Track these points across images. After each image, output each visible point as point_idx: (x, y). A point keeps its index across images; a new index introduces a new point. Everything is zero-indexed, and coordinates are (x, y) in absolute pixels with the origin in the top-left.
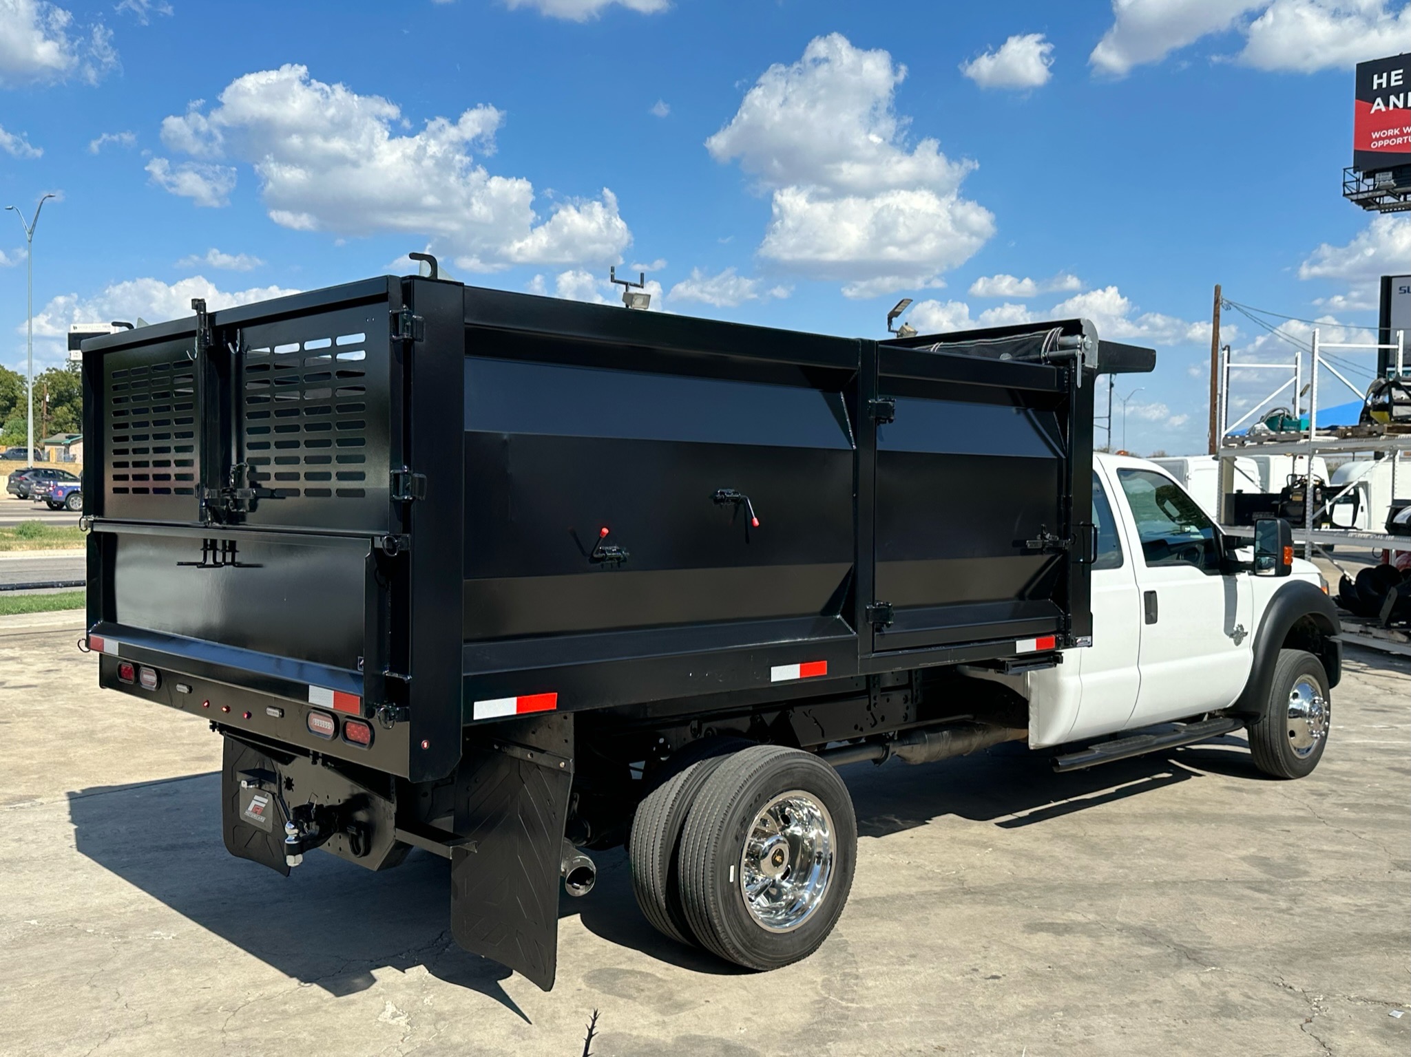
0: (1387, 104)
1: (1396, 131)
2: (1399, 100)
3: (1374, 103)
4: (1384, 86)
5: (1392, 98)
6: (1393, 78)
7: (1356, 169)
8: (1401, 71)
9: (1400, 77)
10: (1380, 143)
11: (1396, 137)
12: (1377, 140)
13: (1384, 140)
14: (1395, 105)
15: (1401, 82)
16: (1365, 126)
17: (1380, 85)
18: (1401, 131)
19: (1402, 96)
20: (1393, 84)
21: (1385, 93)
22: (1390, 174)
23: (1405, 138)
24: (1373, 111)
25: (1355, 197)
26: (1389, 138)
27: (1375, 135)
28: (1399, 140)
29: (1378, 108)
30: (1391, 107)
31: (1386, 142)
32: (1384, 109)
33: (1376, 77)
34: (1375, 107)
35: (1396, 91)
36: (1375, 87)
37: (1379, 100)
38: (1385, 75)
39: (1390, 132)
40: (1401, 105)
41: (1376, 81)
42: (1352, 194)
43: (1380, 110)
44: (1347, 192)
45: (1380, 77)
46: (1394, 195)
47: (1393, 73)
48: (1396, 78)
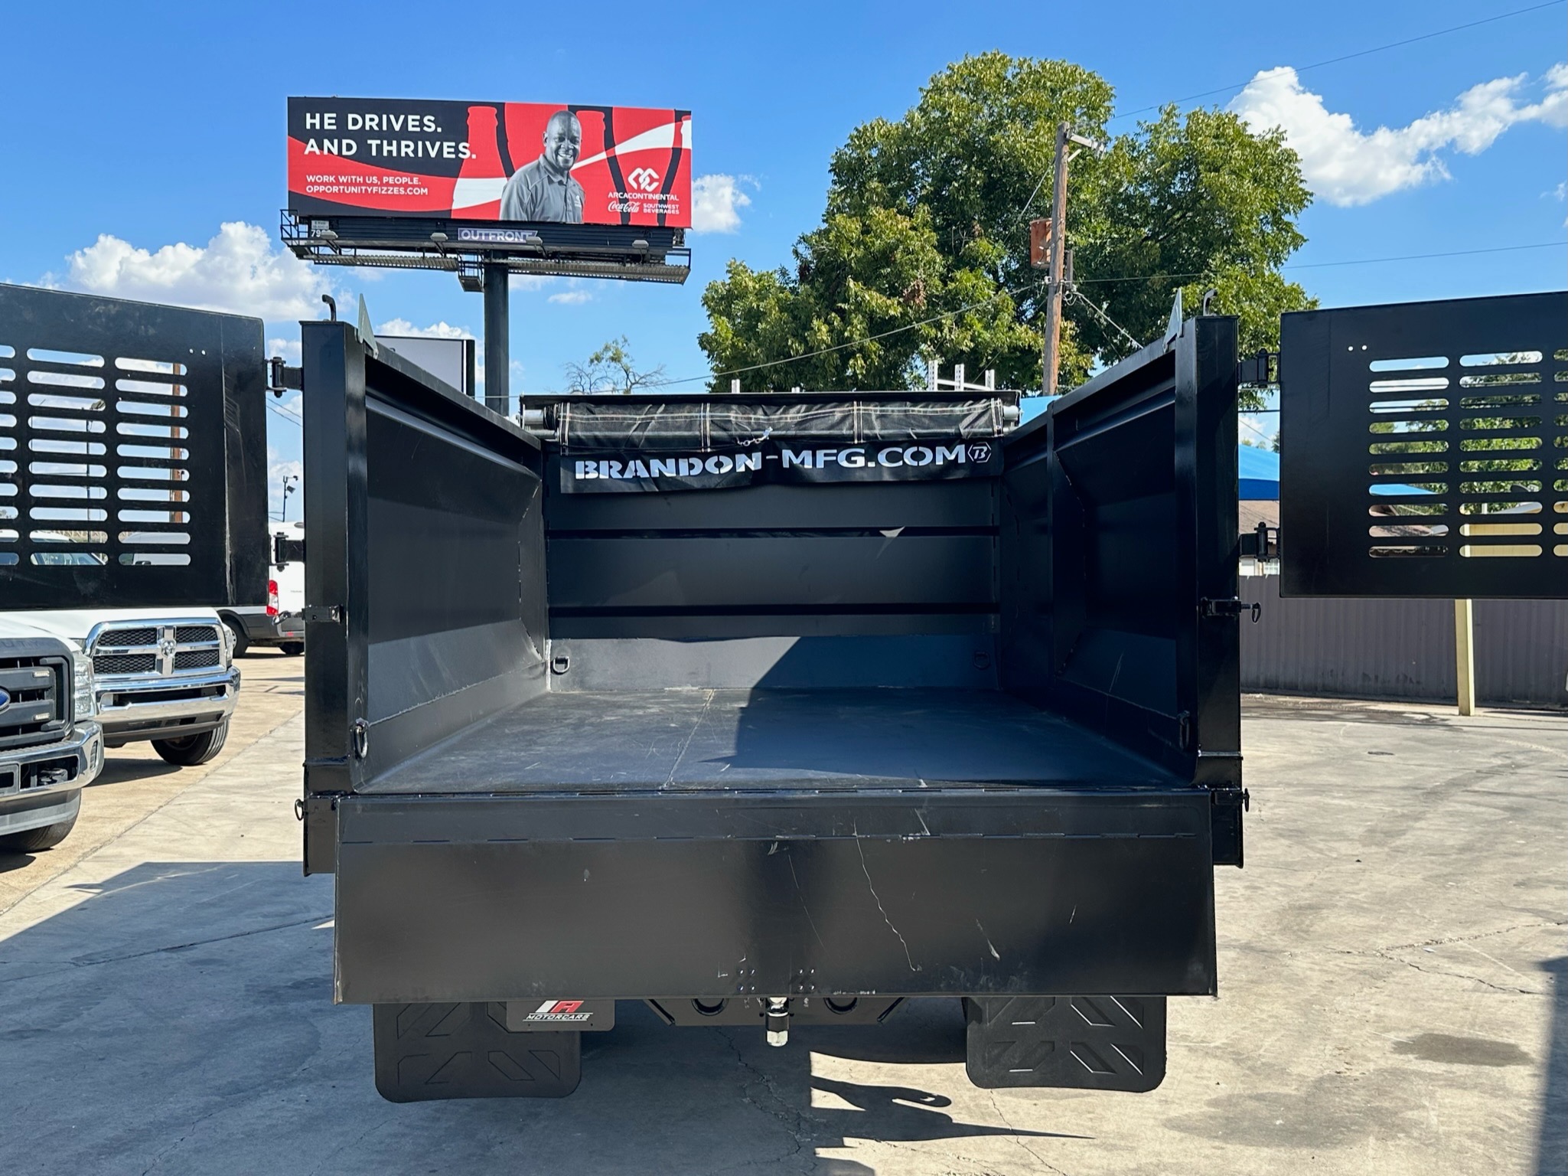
0: (321, 148)
1: (332, 179)
2: (333, 144)
3: (307, 143)
4: (318, 127)
5: (326, 143)
6: (327, 121)
7: (291, 211)
8: (334, 115)
9: (333, 121)
10: (316, 188)
11: (332, 184)
12: (315, 183)
13: (319, 186)
14: (329, 151)
15: (334, 127)
16: (299, 167)
17: (313, 125)
18: (337, 179)
19: (336, 141)
20: (326, 127)
21: (320, 135)
22: (327, 224)
23: (341, 188)
24: (306, 152)
25: (290, 243)
26: (325, 184)
27: (310, 179)
28: (335, 189)
29: (312, 150)
30: (326, 152)
31: (322, 188)
32: (318, 152)
33: (308, 115)
34: (309, 149)
35: (330, 136)
36: (308, 127)
37: (312, 141)
38: (318, 115)
39: (326, 178)
40: (335, 151)
41: (309, 121)
42: (291, 238)
43: (314, 152)
44: (286, 236)
45: (313, 117)
46: (332, 247)
47: (326, 116)
48: (329, 121)
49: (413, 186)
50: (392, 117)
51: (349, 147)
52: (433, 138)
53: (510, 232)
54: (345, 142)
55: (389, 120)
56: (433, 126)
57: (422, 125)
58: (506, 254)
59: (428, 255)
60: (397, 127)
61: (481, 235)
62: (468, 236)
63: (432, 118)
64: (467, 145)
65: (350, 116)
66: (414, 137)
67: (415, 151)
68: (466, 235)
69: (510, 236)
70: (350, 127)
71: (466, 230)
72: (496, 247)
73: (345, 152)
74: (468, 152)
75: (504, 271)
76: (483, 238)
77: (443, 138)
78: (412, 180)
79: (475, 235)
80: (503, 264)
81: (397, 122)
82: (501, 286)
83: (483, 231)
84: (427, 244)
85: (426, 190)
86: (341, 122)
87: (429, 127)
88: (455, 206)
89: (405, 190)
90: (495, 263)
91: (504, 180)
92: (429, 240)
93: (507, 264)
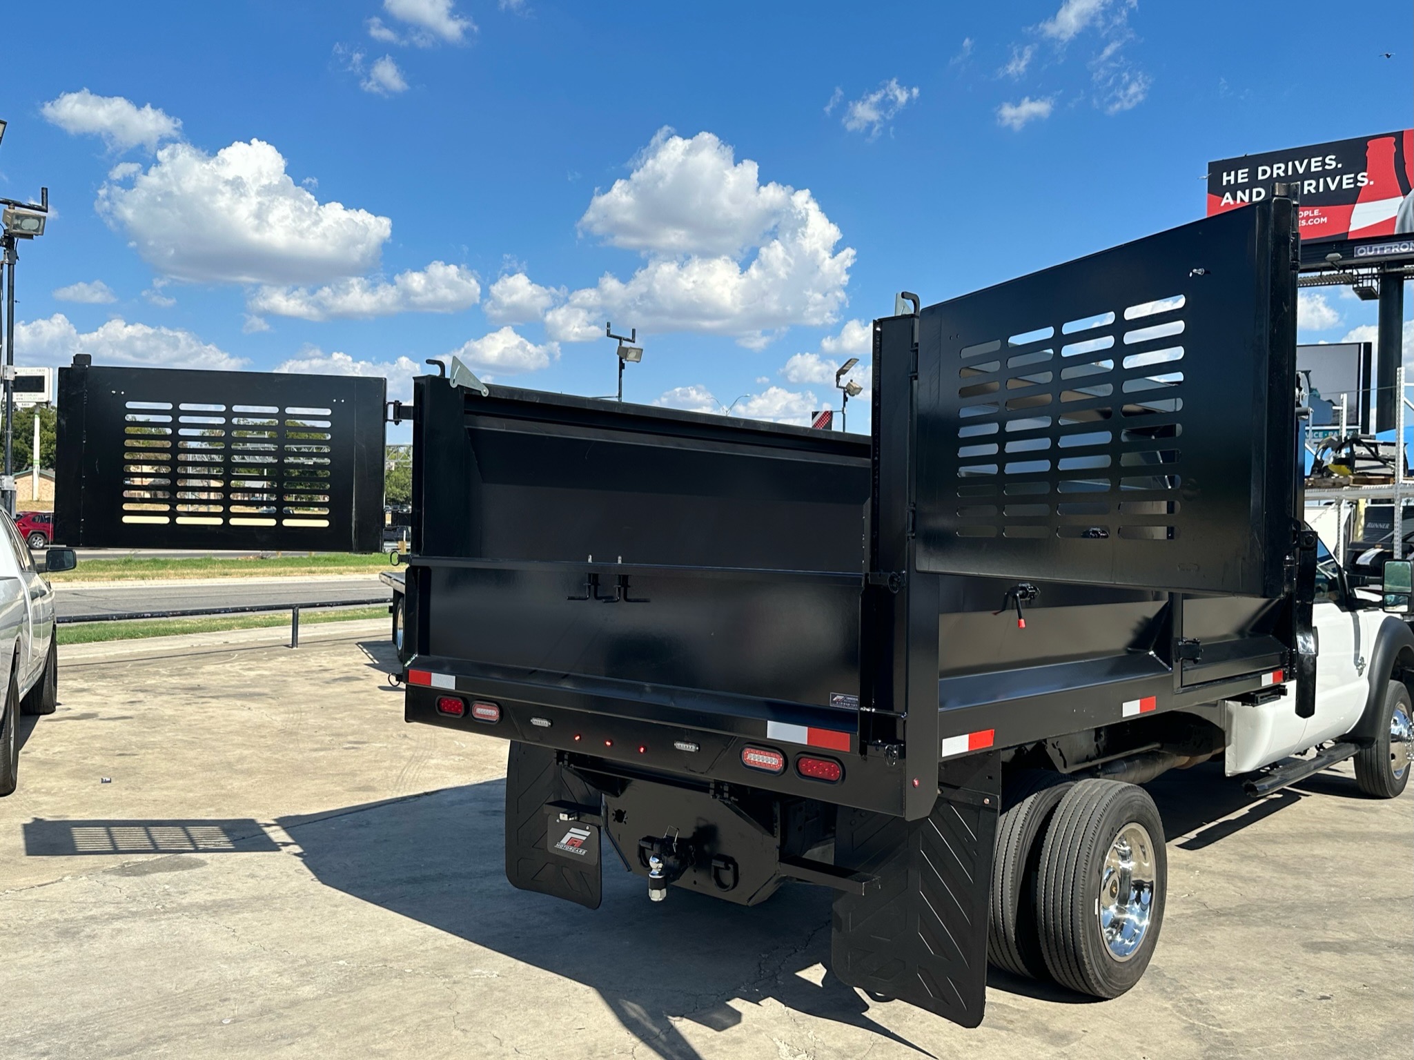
0: (1235, 198)
2: (1245, 195)
3: (1223, 197)
4: (1232, 182)
5: (1239, 194)
6: (1240, 176)
8: (1247, 170)
9: (1246, 175)
14: (1242, 200)
15: (1246, 180)
17: (1229, 181)
19: (1247, 191)
20: (1240, 181)
21: (1234, 189)
24: (1222, 204)
29: (1227, 201)
30: (1238, 201)
32: (1232, 202)
33: (1225, 174)
34: (1225, 201)
35: (1243, 187)
36: (1224, 183)
37: (1228, 194)
38: (1233, 173)
40: (1246, 199)
41: (1225, 178)
43: (1229, 203)
45: (1229, 175)
47: (1240, 172)
48: (1242, 176)
49: (1314, 217)
50: (1297, 163)
51: (1259, 194)
52: (1333, 174)
53: (1405, 243)
54: (1255, 190)
55: (1294, 165)
56: (1334, 164)
57: (1324, 164)
58: (1401, 263)
59: (1325, 273)
60: (1301, 171)
61: (1376, 250)
62: (1363, 252)
63: (1333, 157)
64: (1365, 174)
65: (1260, 169)
66: (1315, 176)
67: (1317, 188)
68: (1362, 252)
69: (1405, 247)
70: (1260, 177)
71: (1362, 248)
72: (1389, 258)
73: (1255, 199)
74: (1366, 180)
75: (1399, 279)
76: (1378, 252)
77: (1342, 172)
78: (1313, 213)
79: (1371, 251)
80: (1397, 272)
81: (1301, 166)
82: (1396, 292)
83: (1379, 247)
84: (1323, 264)
85: (1325, 220)
86: (1253, 175)
87: (1331, 165)
88: (1352, 229)
89: (1307, 222)
90: (1390, 273)
91: (1401, 199)
92: (1325, 261)
93: (1401, 272)
